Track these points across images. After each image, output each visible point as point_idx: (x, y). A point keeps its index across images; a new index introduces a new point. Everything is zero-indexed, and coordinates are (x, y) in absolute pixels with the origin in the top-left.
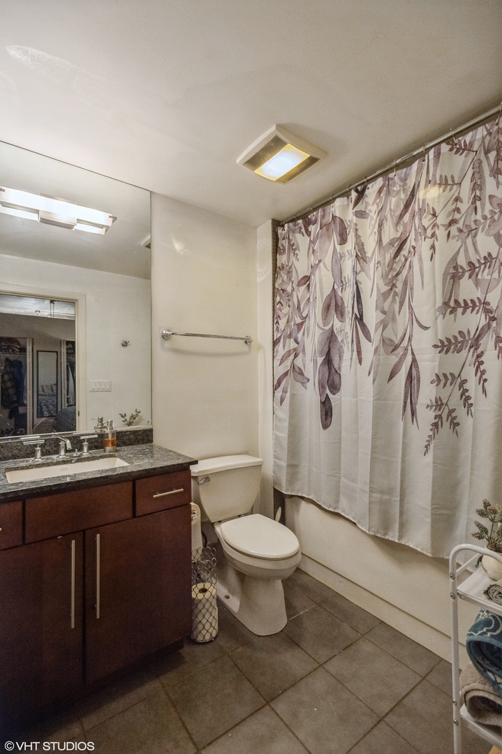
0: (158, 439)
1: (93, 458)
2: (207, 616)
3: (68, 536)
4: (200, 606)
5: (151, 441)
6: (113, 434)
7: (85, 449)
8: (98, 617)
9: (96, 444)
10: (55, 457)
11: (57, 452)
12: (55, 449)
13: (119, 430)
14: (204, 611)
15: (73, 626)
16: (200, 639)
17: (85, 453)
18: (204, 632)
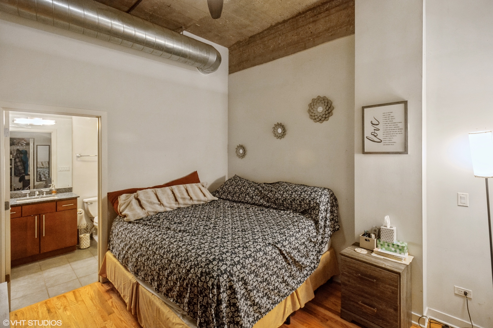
0: (74, 190)
1: (47, 197)
2: (85, 241)
3: (35, 215)
4: (82, 239)
5: (72, 191)
6: (55, 190)
7: (44, 195)
8: (44, 236)
9: (49, 193)
10: (33, 197)
11: (34, 195)
12: (34, 194)
13: (57, 188)
14: (83, 240)
15: (36, 237)
16: (82, 248)
17: (45, 195)
18: (83, 246)
